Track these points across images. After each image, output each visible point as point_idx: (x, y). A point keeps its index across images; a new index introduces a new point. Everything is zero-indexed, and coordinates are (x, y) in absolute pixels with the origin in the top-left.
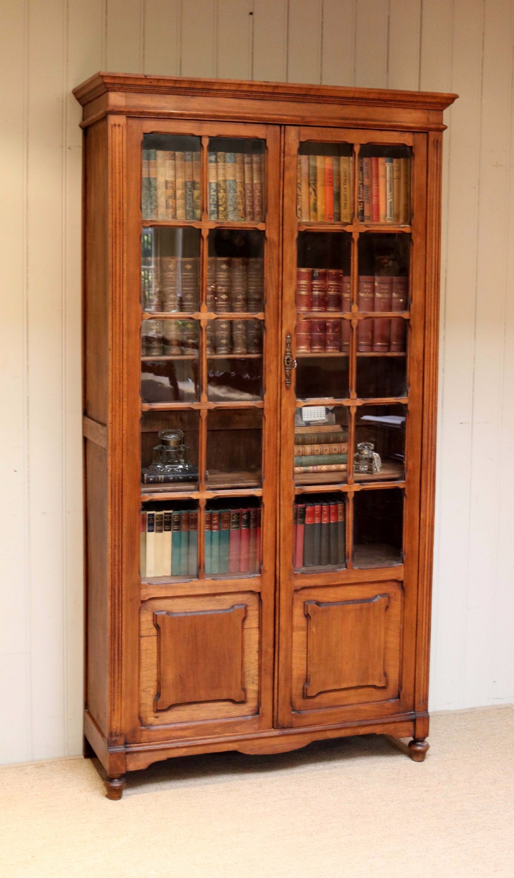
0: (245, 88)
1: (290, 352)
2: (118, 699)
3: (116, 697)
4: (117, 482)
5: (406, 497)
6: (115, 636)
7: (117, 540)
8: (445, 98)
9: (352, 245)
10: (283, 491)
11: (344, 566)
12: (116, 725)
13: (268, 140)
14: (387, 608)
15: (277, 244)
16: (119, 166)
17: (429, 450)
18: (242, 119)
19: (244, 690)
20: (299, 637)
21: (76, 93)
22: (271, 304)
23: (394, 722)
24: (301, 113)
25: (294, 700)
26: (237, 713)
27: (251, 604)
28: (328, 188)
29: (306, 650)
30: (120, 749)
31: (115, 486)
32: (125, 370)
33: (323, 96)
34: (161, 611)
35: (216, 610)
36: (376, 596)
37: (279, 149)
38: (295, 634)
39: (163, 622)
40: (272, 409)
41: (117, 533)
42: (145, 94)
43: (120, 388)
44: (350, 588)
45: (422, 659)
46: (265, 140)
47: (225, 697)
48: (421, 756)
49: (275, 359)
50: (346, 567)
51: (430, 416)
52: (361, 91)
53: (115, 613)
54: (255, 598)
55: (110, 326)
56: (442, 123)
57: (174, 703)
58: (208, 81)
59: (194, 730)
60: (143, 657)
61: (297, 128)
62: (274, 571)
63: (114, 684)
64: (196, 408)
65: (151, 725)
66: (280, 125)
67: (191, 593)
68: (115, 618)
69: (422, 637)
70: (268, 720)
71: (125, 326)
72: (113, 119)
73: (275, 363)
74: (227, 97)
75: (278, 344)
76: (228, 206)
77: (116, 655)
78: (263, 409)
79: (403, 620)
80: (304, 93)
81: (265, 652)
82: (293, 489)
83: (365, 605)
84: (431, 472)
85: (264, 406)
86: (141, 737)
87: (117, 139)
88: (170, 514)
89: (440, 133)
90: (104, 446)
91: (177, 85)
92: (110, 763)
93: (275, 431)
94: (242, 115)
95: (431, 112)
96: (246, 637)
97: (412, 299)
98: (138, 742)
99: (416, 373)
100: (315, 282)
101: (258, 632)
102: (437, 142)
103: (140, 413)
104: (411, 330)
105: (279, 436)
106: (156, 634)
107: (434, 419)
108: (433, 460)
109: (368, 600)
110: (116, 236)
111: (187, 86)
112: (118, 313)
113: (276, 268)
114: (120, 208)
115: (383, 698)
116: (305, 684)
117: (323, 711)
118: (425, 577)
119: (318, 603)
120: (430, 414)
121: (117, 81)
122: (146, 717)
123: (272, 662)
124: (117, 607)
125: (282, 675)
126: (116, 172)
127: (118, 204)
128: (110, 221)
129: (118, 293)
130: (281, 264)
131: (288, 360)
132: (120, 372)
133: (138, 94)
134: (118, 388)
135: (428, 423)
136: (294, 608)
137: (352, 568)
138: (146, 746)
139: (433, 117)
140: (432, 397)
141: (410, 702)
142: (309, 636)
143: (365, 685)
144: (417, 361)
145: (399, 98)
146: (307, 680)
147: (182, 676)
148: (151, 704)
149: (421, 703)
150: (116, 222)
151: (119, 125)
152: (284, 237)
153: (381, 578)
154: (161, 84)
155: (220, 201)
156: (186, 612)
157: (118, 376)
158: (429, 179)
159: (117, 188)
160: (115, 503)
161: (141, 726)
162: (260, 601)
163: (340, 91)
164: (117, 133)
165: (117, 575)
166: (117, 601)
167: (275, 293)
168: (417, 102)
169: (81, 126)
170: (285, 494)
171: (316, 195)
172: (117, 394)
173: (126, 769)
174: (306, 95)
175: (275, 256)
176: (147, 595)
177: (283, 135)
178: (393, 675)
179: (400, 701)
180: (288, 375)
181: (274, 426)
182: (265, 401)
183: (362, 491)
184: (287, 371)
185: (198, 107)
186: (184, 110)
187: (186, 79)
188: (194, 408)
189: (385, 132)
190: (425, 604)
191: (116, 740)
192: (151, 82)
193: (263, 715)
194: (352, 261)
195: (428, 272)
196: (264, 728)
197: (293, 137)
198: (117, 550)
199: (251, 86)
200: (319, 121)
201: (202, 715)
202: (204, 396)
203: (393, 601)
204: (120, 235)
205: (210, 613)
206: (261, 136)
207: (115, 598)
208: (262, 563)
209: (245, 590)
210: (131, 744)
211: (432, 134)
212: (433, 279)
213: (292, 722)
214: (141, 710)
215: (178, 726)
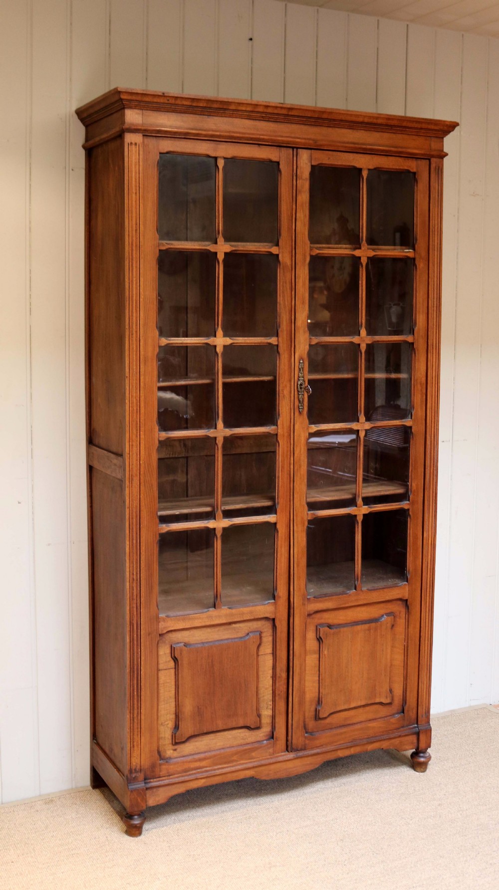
0: (261, 109)
1: (303, 377)
2: (138, 735)
3: (136, 733)
4: (134, 514)
5: (410, 518)
6: (134, 672)
7: (135, 573)
8: (447, 125)
9: (361, 269)
10: (297, 517)
11: (353, 588)
12: (135, 761)
13: (280, 163)
14: (393, 626)
15: (291, 269)
16: (136, 186)
17: (432, 471)
18: (257, 141)
19: (259, 716)
20: (311, 660)
21: (79, 113)
22: (285, 329)
23: (400, 736)
24: (312, 137)
25: (306, 723)
26: (253, 739)
27: (266, 630)
29: (318, 672)
30: (141, 785)
31: (132, 518)
32: (142, 399)
33: (334, 120)
34: (178, 643)
35: (232, 639)
36: (383, 616)
37: (291, 172)
38: (308, 658)
39: (181, 654)
40: (286, 434)
41: (135, 566)
42: (161, 112)
43: (136, 416)
44: (359, 609)
45: (425, 674)
46: (278, 163)
47: (241, 724)
48: (424, 767)
49: (288, 385)
50: (356, 589)
51: (433, 438)
52: (371, 115)
53: (133, 647)
54: (269, 624)
55: (127, 353)
56: (442, 151)
57: (193, 734)
58: (226, 100)
59: (212, 759)
60: (162, 691)
61: (309, 151)
62: (287, 597)
63: (133, 720)
64: (212, 435)
65: (170, 758)
66: (293, 148)
67: (208, 623)
68: (133, 654)
69: (425, 652)
70: (282, 743)
71: (142, 353)
72: (129, 138)
73: (288, 388)
74: (242, 118)
75: (291, 368)
77: (135, 691)
78: (277, 435)
79: (407, 638)
80: (316, 116)
81: (279, 677)
82: (306, 514)
83: (373, 625)
84: (433, 492)
85: (278, 432)
86: (160, 771)
87: (134, 158)
89: (441, 160)
90: (119, 476)
91: (195, 104)
92: (131, 800)
93: (289, 457)
94: (258, 136)
95: (433, 139)
96: (261, 663)
97: (416, 323)
98: (157, 776)
99: (420, 395)
101: (272, 658)
102: (438, 169)
103: (157, 442)
104: (415, 354)
105: (292, 462)
106: (174, 667)
107: (436, 440)
108: (435, 481)
109: (375, 620)
110: (132, 259)
111: (205, 105)
112: (134, 340)
113: (289, 291)
114: (136, 230)
115: (388, 714)
116: (317, 705)
117: (335, 731)
118: (428, 595)
119: (329, 626)
120: (433, 436)
121: (134, 98)
122: (165, 751)
123: (285, 687)
124: (135, 642)
125: (296, 700)
126: (133, 193)
127: (134, 226)
128: (127, 243)
129: (134, 318)
130: (294, 288)
131: (301, 385)
132: (136, 400)
133: (154, 112)
135: (431, 444)
136: (307, 632)
137: (362, 590)
138: (165, 780)
139: (434, 145)
140: (435, 418)
141: (414, 716)
142: (321, 659)
143: (374, 702)
144: (421, 384)
145: (404, 124)
146: (319, 702)
147: (199, 707)
148: (170, 737)
149: (424, 716)
150: (132, 244)
151: (136, 144)
152: (297, 261)
153: (388, 598)
154: (179, 102)
156: (203, 643)
157: (135, 404)
158: (431, 205)
159: (134, 209)
160: (133, 536)
161: (160, 760)
162: (274, 627)
163: (351, 115)
164: (134, 152)
165: (135, 609)
166: (135, 636)
167: (288, 317)
168: (421, 129)
169: (84, 147)
170: (298, 520)
172: (135, 423)
173: (146, 805)
174: (318, 118)
175: (288, 281)
176: (164, 628)
177: (295, 158)
178: (398, 691)
179: (404, 716)
180: (301, 400)
181: (288, 451)
182: (279, 427)
183: (371, 514)
184: (300, 396)
185: (214, 127)
186: (200, 130)
187: (203, 98)
188: (210, 435)
189: (391, 158)
190: (427, 620)
191: (135, 777)
192: (168, 100)
193: (277, 740)
194: (360, 285)
195: (430, 296)
196: (279, 753)
197: (305, 161)
198: (135, 584)
199: (267, 107)
200: (330, 145)
201: (218, 744)
202: (220, 424)
203: (398, 619)
204: (136, 258)
205: (226, 642)
206: (275, 159)
207: (133, 632)
208: (276, 589)
209: (260, 617)
210: (150, 779)
211: (433, 160)
212: (435, 303)
213: (305, 744)
214: (160, 744)
215: (196, 757)
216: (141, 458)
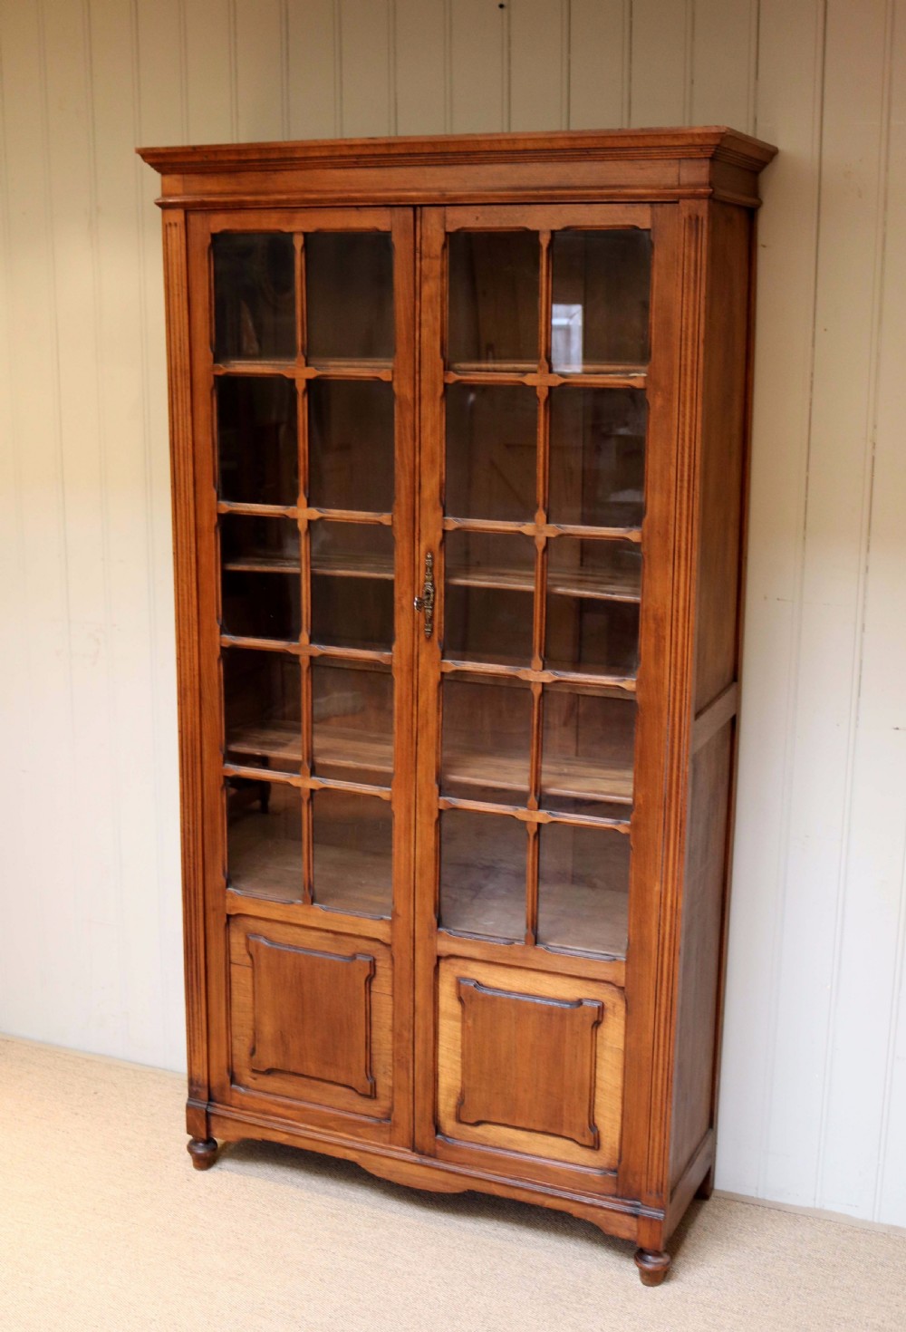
0: (345, 152)
1: (432, 582)
2: (198, 1038)
3: (197, 1035)
4: (189, 742)
5: (632, 851)
6: (192, 953)
9: (536, 406)
10: (420, 800)
12: (197, 1071)
13: (393, 234)
14: (597, 1023)
15: (412, 405)
16: (178, 285)
17: (674, 778)
19: (373, 1081)
20: (450, 1028)
22: (402, 500)
25: (440, 1119)
26: (363, 1109)
27: (381, 958)
29: (460, 1051)
30: (200, 1105)
31: (186, 747)
34: (257, 935)
35: (330, 954)
36: (579, 1000)
37: (412, 247)
38: (442, 1021)
39: (257, 950)
40: (405, 668)
45: (657, 1125)
46: (389, 233)
47: (345, 1081)
49: (409, 591)
51: (677, 719)
53: (190, 920)
54: (385, 951)
57: (274, 1067)
59: (298, 1112)
60: (235, 992)
61: (439, 210)
64: (293, 651)
65: (247, 1087)
66: (414, 207)
67: (292, 920)
72: (167, 216)
73: (409, 596)
75: (414, 565)
78: (392, 666)
81: (399, 1034)
82: (435, 798)
85: (392, 662)
86: (231, 1098)
87: (174, 244)
89: (698, 202)
92: (188, 1119)
93: (410, 703)
95: (685, 163)
96: (375, 1004)
98: (227, 1103)
99: (653, 640)
101: (391, 1003)
102: (697, 220)
103: (218, 649)
104: (644, 563)
105: (415, 713)
106: (250, 964)
107: (683, 724)
108: (680, 797)
110: (177, 390)
112: (182, 502)
115: (593, 1164)
116: (457, 1100)
119: (477, 986)
120: (677, 715)
121: (161, 160)
122: (240, 1074)
124: (193, 915)
125: (417, 1077)
126: (175, 295)
127: (178, 342)
129: (182, 472)
130: (416, 435)
131: (427, 593)
132: (188, 586)
133: (197, 175)
134: (186, 609)
135: (674, 730)
138: (237, 1113)
139: (687, 174)
141: (637, 1186)
142: (464, 1032)
143: (559, 1133)
144: (655, 619)
146: (461, 1096)
147: (284, 1033)
148: (247, 1059)
149: (654, 1194)
151: (176, 225)
152: (422, 393)
154: (221, 157)
157: (185, 592)
159: (177, 319)
161: (232, 1083)
162: (392, 954)
164: (174, 236)
167: (408, 484)
170: (423, 802)
172: (186, 618)
173: (208, 1135)
175: (408, 423)
176: (235, 907)
177: (418, 223)
178: (610, 1134)
179: (617, 1178)
180: (427, 617)
181: (407, 695)
182: (395, 654)
183: (551, 825)
184: (427, 611)
186: (258, 194)
188: (290, 651)
189: (595, 207)
190: (662, 1035)
191: (197, 1091)
192: (205, 156)
193: (396, 1126)
196: (398, 1145)
197: (434, 229)
198: (191, 837)
200: (473, 196)
202: (304, 637)
203: (609, 1015)
204: (182, 388)
205: (321, 955)
206: (383, 227)
207: (190, 901)
208: (394, 902)
209: (368, 935)
210: (218, 1103)
211: (685, 204)
213: (435, 1151)
214: (235, 1062)
215: (280, 1100)
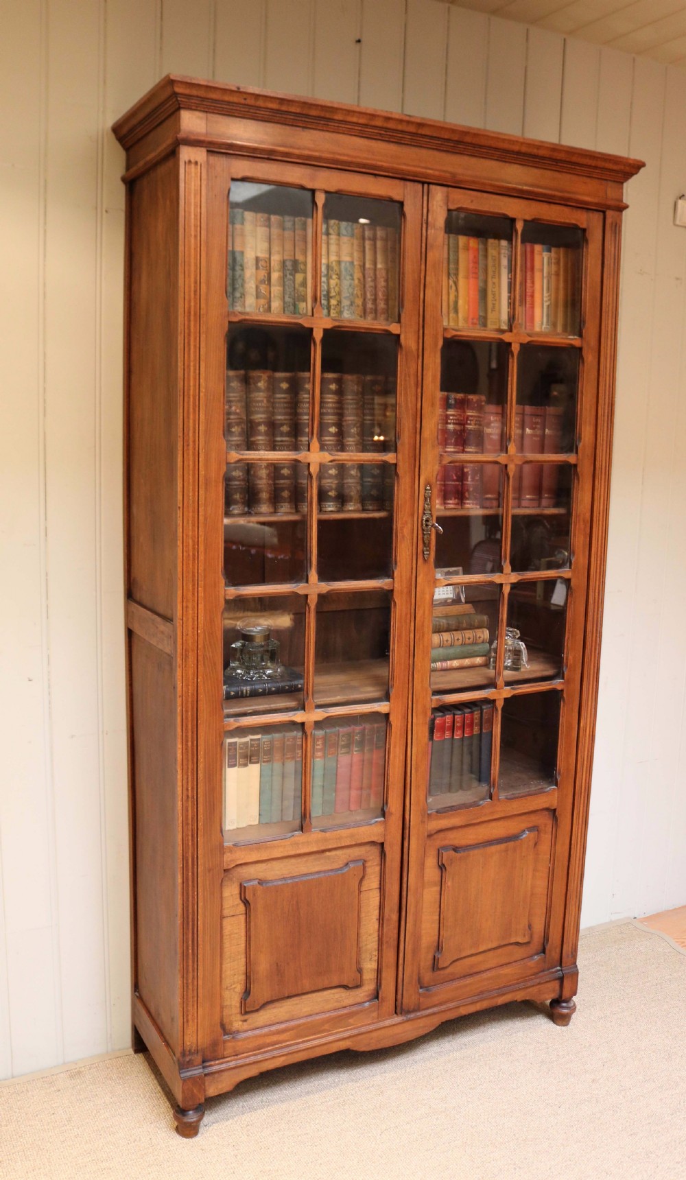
0: (379, 123)
1: (430, 510)
2: (193, 1005)
3: (191, 1003)
4: (189, 705)
5: (564, 702)
6: (187, 923)
7: (189, 788)
8: (630, 165)
9: (510, 360)
10: (416, 705)
11: (488, 797)
12: (190, 1041)
13: (405, 203)
14: (536, 844)
15: (416, 355)
16: (196, 226)
17: (594, 637)
18: (372, 169)
19: (360, 971)
20: (430, 894)
21: (116, 129)
22: (406, 441)
23: (539, 984)
24: (450, 169)
25: (421, 975)
26: (351, 1001)
27: (371, 858)
28: (472, 281)
29: (438, 910)
30: (197, 1071)
31: (187, 711)
32: (201, 540)
33: (480, 146)
34: (250, 880)
35: (325, 872)
36: (523, 831)
37: (420, 217)
38: (426, 891)
39: (254, 895)
40: (405, 590)
41: (190, 779)
42: (234, 118)
43: (193, 565)
44: (494, 824)
45: (573, 903)
46: (402, 203)
47: (335, 983)
48: (566, 1020)
49: (410, 521)
50: (491, 798)
51: (597, 594)
52: (532, 144)
53: (188, 890)
54: (376, 850)
55: (179, 473)
56: (621, 201)
57: (269, 1000)
58: (329, 105)
59: (295, 1031)
60: (227, 944)
61: (445, 189)
62: (401, 813)
63: (187, 987)
64: (301, 592)
65: (238, 1032)
66: (423, 183)
67: (293, 853)
68: (188, 898)
69: (574, 876)
70: (389, 1004)
71: (202, 473)
72: (186, 153)
73: (409, 526)
74: (351, 135)
75: (414, 497)
76: (342, 299)
77: (190, 948)
78: (392, 590)
79: (553, 859)
80: (456, 139)
81: (388, 919)
82: (429, 699)
83: (511, 844)
84: (594, 666)
85: (394, 586)
86: (224, 1050)
87: (193, 184)
88: (258, 739)
89: (617, 213)
90: (168, 650)
91: (284, 108)
92: (183, 1092)
93: (408, 621)
94: (374, 162)
96: (363, 902)
97: (580, 438)
98: (220, 1057)
99: (582, 537)
100: (450, 412)
101: (378, 894)
102: (616, 226)
103: (222, 602)
104: (578, 480)
105: (413, 628)
106: (244, 912)
107: (600, 597)
108: (597, 652)
109: (514, 838)
110: (189, 335)
111: (298, 110)
112: (191, 453)
113: (413, 389)
114: (195, 291)
115: (525, 956)
116: (435, 952)
117: (457, 984)
118: (582, 801)
119: (456, 849)
120: (597, 591)
121: (194, 92)
122: (231, 1023)
123: (396, 931)
124: (190, 883)
125: (409, 947)
126: (191, 235)
127: (193, 285)
128: (181, 310)
129: (191, 421)
130: (420, 384)
131: (427, 521)
132: (193, 541)
133: (224, 117)
134: (191, 566)
135: (594, 602)
136: (426, 858)
137: (499, 799)
138: (231, 1061)
139: (611, 192)
140: (600, 568)
141: (556, 956)
142: (442, 893)
143: (507, 943)
144: (584, 521)
145: (574, 159)
147: (279, 964)
148: (238, 1005)
149: (570, 956)
150: (189, 313)
151: (196, 163)
152: (425, 346)
153: (531, 809)
154: (260, 103)
155: (332, 291)
156: (285, 879)
157: (191, 547)
158: (605, 275)
159: (192, 261)
160: (187, 736)
161: (224, 1035)
162: (383, 854)
163: (504, 140)
164: (193, 175)
165: (190, 838)
166: (190, 874)
167: (411, 425)
168: (596, 167)
169: (124, 180)
170: (418, 708)
171: (457, 290)
172: (191, 575)
173: (205, 1096)
174: (458, 142)
175: (412, 371)
176: (231, 861)
177: (425, 198)
178: (539, 927)
179: (545, 956)
180: (426, 542)
181: (406, 614)
182: (395, 579)
183: (514, 697)
184: (425, 537)
185: (311, 145)
186: (291, 147)
187: (297, 99)
188: (298, 592)
189: (553, 206)
190: (579, 834)
191: (190, 1060)
192: (245, 99)
193: (383, 1000)
194: (509, 383)
195: (600, 401)
196: (384, 1016)
197: (439, 203)
198: (190, 803)
199: (388, 119)
200: (474, 182)
201: (305, 1010)
202: (313, 575)
203: (542, 835)
204: (195, 333)
205: (317, 876)
206: (397, 197)
207: (187, 870)
208: (387, 803)
209: (363, 841)
210: (211, 1060)
211: (609, 213)
212: (606, 411)
213: (419, 1004)
214: (224, 1014)
215: (273, 1028)
216: (200, 625)
